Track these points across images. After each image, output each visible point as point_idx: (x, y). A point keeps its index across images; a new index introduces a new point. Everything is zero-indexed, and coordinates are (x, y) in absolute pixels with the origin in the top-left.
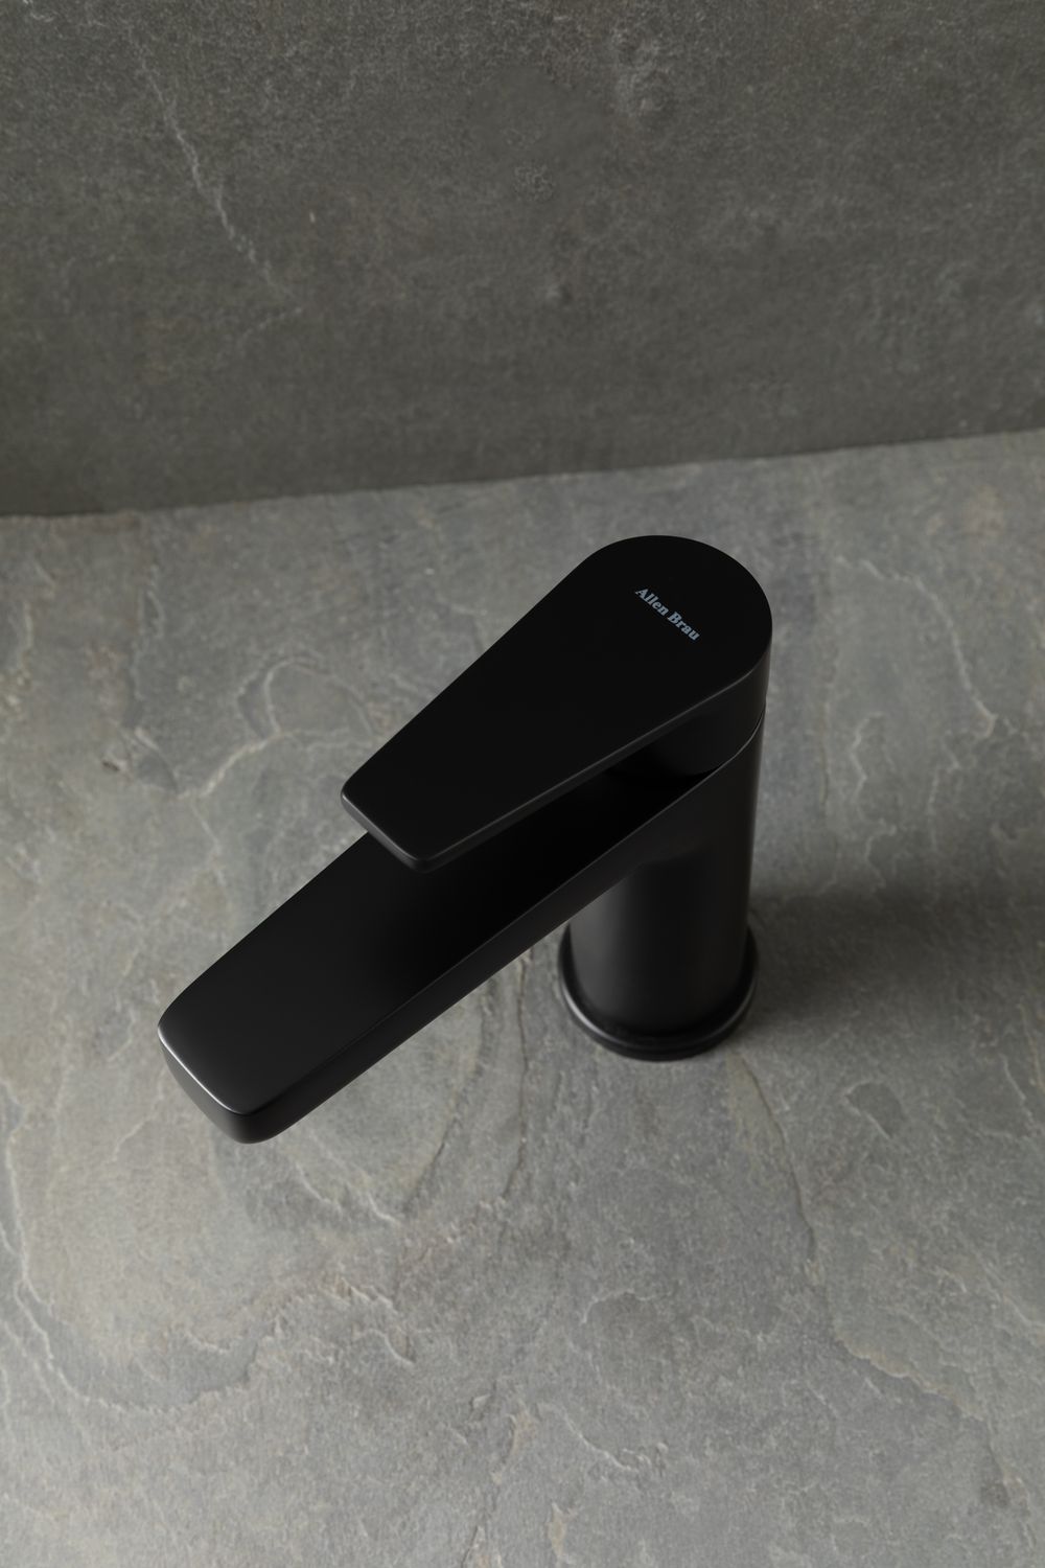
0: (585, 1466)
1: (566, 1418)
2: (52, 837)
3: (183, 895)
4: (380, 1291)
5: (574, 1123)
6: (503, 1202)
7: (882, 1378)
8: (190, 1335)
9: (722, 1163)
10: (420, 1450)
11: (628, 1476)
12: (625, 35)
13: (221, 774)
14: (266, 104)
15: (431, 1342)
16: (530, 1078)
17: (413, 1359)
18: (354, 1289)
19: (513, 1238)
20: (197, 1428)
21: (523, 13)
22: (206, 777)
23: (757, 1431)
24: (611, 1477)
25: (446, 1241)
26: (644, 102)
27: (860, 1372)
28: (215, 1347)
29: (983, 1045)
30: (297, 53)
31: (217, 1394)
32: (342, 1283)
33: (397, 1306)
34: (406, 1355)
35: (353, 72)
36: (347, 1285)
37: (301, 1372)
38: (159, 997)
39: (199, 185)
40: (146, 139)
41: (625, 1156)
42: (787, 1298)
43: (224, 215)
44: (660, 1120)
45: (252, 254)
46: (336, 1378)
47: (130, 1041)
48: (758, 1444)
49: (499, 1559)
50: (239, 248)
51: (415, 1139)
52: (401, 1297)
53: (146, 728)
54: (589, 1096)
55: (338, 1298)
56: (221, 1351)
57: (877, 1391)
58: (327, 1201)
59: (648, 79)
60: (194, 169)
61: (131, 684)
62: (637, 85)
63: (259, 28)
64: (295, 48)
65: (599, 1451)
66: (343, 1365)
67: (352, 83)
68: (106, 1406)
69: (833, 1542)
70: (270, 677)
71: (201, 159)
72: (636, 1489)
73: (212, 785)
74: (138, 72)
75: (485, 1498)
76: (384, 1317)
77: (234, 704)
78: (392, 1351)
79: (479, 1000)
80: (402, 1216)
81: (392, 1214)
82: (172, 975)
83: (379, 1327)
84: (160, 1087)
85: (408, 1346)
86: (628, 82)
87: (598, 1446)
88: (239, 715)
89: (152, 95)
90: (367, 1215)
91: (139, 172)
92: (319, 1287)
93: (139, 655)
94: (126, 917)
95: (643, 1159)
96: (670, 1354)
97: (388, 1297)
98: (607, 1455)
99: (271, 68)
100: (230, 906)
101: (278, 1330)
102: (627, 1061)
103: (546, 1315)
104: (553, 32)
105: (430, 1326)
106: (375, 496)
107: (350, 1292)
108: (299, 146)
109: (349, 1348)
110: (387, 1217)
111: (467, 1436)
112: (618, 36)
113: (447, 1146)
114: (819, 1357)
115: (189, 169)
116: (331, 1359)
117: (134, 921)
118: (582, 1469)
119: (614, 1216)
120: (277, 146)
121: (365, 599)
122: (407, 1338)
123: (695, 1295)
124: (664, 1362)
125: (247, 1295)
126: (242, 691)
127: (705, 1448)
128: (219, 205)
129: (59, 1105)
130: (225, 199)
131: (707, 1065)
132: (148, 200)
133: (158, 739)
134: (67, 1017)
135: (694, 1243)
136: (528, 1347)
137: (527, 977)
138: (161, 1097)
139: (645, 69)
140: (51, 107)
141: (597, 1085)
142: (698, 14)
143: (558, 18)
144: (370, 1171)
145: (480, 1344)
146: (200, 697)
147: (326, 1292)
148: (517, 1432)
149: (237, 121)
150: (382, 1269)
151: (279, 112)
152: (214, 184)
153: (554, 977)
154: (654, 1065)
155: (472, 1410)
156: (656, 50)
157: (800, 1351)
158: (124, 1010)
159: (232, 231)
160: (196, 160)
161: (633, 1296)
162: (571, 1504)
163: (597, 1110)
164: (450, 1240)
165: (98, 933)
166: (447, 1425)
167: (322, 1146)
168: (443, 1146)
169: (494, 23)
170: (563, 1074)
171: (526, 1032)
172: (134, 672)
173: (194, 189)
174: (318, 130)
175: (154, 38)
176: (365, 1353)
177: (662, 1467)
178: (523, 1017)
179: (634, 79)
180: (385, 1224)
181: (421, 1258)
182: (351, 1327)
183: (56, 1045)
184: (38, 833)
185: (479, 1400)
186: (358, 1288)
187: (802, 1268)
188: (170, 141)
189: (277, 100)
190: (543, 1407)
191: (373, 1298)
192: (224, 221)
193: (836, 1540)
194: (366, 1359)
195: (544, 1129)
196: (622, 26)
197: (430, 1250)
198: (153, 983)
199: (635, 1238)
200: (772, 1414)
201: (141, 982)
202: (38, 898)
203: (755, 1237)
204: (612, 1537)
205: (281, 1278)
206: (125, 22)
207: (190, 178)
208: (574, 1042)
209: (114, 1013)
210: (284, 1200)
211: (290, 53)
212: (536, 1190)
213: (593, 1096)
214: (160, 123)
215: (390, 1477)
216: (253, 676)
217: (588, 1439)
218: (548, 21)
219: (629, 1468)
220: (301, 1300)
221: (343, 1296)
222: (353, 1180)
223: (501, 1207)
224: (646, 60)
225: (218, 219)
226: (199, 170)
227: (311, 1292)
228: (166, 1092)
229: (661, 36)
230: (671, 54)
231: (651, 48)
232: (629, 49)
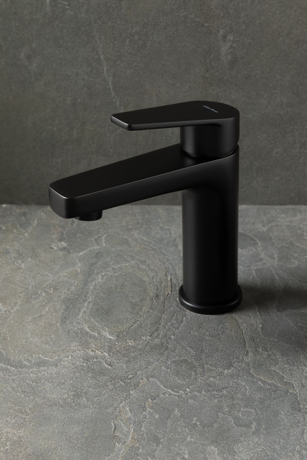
0: (161, 392)
1: (158, 382)
3: (66, 273)
4: (104, 352)
5: (176, 324)
6: (149, 338)
7: (264, 382)
8: (41, 356)
9: (222, 336)
10: (108, 384)
11: (175, 395)
12: (223, 32)
13: (85, 252)
14: (126, 48)
15: (118, 364)
16: (165, 315)
17: (111, 366)
18: (96, 351)
19: (151, 345)
20: (38, 374)
21: (196, 22)
23: (221, 389)
24: (169, 395)
25: (129, 344)
26: (229, 56)
27: (257, 380)
28: (48, 359)
30: (136, 30)
31: (46, 368)
32: (93, 349)
33: (109, 355)
34: (109, 365)
35: (150, 39)
36: (94, 350)
37: (74, 366)
38: (52, 291)
39: (106, 76)
40: (93, 57)
41: (191, 332)
42: (236, 363)
43: (111, 87)
44: (204, 326)
45: (118, 102)
46: (85, 368)
47: (41, 299)
48: (220, 392)
49: (128, 409)
50: (115, 100)
51: (125, 323)
52: (111, 354)
53: (65, 242)
54: (183, 320)
55: (91, 352)
56: (50, 360)
57: (262, 385)
58: (93, 333)
59: (229, 48)
60: (105, 69)
62: (227, 50)
63: (126, 21)
64: (135, 29)
65: (167, 389)
66: (89, 366)
67: (150, 43)
68: (10, 368)
69: (240, 414)
70: (105, 235)
71: (107, 66)
72: (177, 398)
73: (81, 253)
74: (93, 34)
75: (127, 396)
76: (104, 357)
77: (93, 239)
78: (105, 364)
79: (153, 298)
80: (116, 338)
81: (113, 337)
82: (58, 288)
83: (102, 359)
84: (47, 308)
85: (111, 363)
86: (224, 48)
87: (167, 388)
88: (94, 242)
89: (96, 42)
90: (105, 337)
91: (90, 69)
92: (85, 350)
94: (48, 276)
95: (197, 333)
96: (196, 371)
97: (107, 353)
98: (169, 390)
99: (129, 35)
100: (80, 276)
101: (70, 357)
102: (196, 314)
103: (157, 361)
104: (204, 29)
105: (119, 360)
107: (95, 351)
108: (134, 64)
109: (91, 362)
110: (112, 337)
111: (124, 383)
112: (221, 32)
113: (134, 325)
114: (244, 376)
115: (103, 70)
116: (85, 364)
117: (50, 277)
118: (160, 392)
119: (184, 343)
120: (128, 64)
121: (139, 223)
122: (111, 362)
123: (207, 361)
124: (193, 373)
125: (62, 349)
126: (96, 237)
127: (203, 391)
128: (110, 84)
130: (112, 82)
131: (222, 316)
132: (91, 79)
133: (68, 244)
135: (209, 350)
136: (149, 367)
137: (169, 295)
138: (47, 310)
139: (229, 44)
140: (69, 44)
141: (185, 318)
142: (243, 26)
143: (206, 25)
144: (108, 328)
145: (134, 365)
146: (83, 238)
147: (88, 351)
148: (141, 384)
149: (118, 54)
150: (106, 348)
151: (130, 51)
152: (110, 75)
153: (177, 296)
154: (205, 315)
155: (128, 378)
156: (232, 38)
157: (239, 375)
158: (41, 293)
159: (113, 93)
160: (106, 66)
161: (186, 359)
162: (155, 399)
163: (184, 322)
164: (130, 344)
166: (119, 380)
167: (95, 322)
168: (133, 325)
169: (188, 24)
170: (175, 315)
171: (166, 306)
173: (104, 77)
174: (140, 59)
175: (99, 22)
176: (96, 364)
177: (187, 394)
178: (165, 303)
179: (226, 48)
180: (111, 339)
181: (121, 346)
182: (93, 358)
184: (26, 259)
185: (130, 376)
186: (98, 350)
187: (243, 358)
188: (99, 59)
189: (129, 47)
190: (151, 379)
191: (102, 353)
192: (111, 90)
193: (241, 414)
194: (96, 365)
195: (166, 325)
196: (223, 29)
197: (123, 345)
198: (52, 289)
199: (190, 348)
200: (226, 386)
201: (48, 288)
203: (229, 351)
204: (167, 407)
205: (74, 347)
206: (92, 16)
207: (103, 73)
208: (180, 309)
209: (38, 294)
210: (79, 332)
211: (134, 31)
212: (160, 336)
213: (184, 320)
214: (97, 52)
215: (97, 389)
216: (100, 235)
217: (164, 387)
218: (203, 25)
219: (176, 393)
220: (79, 352)
221: (92, 352)
222: (102, 330)
223: (148, 339)
224: (229, 41)
225: (110, 89)
226: (106, 70)
227: (83, 351)
228: (49, 309)
229: (233, 33)
230: (236, 40)
231: (230, 37)
232: (224, 37)
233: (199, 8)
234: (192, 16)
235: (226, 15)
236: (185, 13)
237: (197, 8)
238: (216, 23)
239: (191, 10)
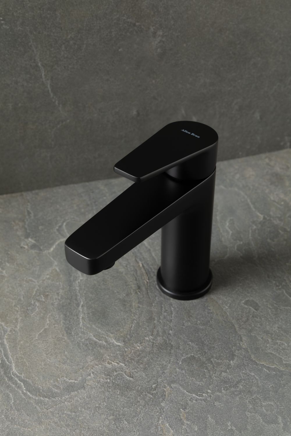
0: (188, 399)
1: (180, 387)
2: (8, 265)
3: (47, 275)
4: (120, 362)
5: (168, 317)
6: (152, 337)
7: (268, 368)
8: (66, 379)
9: (212, 322)
10: (139, 400)
11: (201, 400)
12: (154, 29)
13: (54, 247)
14: (62, 53)
15: (137, 373)
16: (154, 308)
17: (132, 378)
18: (112, 362)
19: (156, 345)
20: (71, 402)
21: (128, 22)
22: (50, 248)
23: (236, 385)
24: (196, 400)
25: (137, 348)
26: (159, 50)
27: (262, 367)
28: (73, 381)
29: (277, 288)
30: (71, 37)
31: (76, 392)
32: (109, 361)
33: (126, 365)
34: (130, 377)
35: (85, 42)
36: (110, 361)
37: (100, 384)
38: (44, 299)
39: (44, 80)
40: (31, 65)
41: (184, 323)
42: (237, 352)
43: (50, 90)
44: (192, 314)
45: (57, 102)
46: (111, 385)
47: (37, 310)
48: (237, 388)
49: (167, 425)
50: (53, 100)
51: (124, 324)
52: (126, 363)
53: (32, 238)
54: (171, 310)
55: (108, 365)
56: (76, 382)
57: (268, 371)
58: (101, 342)
59: (159, 42)
60: (43, 75)
61: (26, 229)
62: (157, 44)
63: (61, 29)
64: (70, 35)
65: (191, 394)
66: (112, 381)
67: (85, 46)
68: (43, 399)
70: (65, 224)
71: (45, 71)
72: (204, 402)
73: (52, 249)
74: (30, 44)
75: (160, 410)
76: (122, 368)
77: (55, 231)
78: (126, 376)
79: (136, 291)
80: (123, 343)
81: (120, 343)
82: (47, 293)
83: (121, 371)
84: (48, 320)
85: (131, 374)
87: (191, 393)
88: (57, 233)
89: (33, 51)
90: (113, 344)
91: (29, 76)
92: (102, 363)
93: (27, 223)
94: (33, 281)
95: (189, 323)
96: (207, 369)
97: (122, 363)
98: (194, 395)
99: (64, 42)
100: (61, 276)
101: (92, 375)
102: (180, 301)
103: (169, 363)
104: (136, 28)
105: (136, 369)
106: (87, 184)
107: (111, 363)
108: (70, 67)
109: (113, 377)
110: (119, 344)
111: (152, 395)
112: (152, 29)
113: (133, 325)
114: (249, 365)
115: (41, 75)
116: (109, 380)
117: (35, 282)
118: (187, 399)
119: (184, 337)
120: (65, 67)
121: (88, 205)
122: (130, 373)
123: (211, 354)
124: (205, 371)
125: (81, 367)
126: (57, 228)
127: (222, 390)
128: (49, 86)
129: (18, 327)
130: (50, 85)
131: (203, 300)
132: (30, 85)
133: (35, 240)
134: (18, 306)
135: (208, 341)
136: (165, 371)
137: (148, 285)
138: (48, 322)
139: (159, 39)
140: (7, 56)
141: (173, 307)
142: (172, 22)
143: (137, 24)
144: (112, 333)
145: (151, 372)
146: (46, 230)
147: (104, 364)
148: (166, 393)
149: (55, 59)
150: (119, 357)
151: (66, 56)
152: (48, 80)
153: (156, 284)
154: (188, 301)
155: (152, 388)
156: (161, 33)
157: (244, 364)
158: (34, 303)
159: (52, 95)
160: (43, 72)
161: (193, 356)
162: (186, 408)
163: (174, 313)
164: (138, 348)
165: (24, 286)
166: (146, 393)
167: (97, 329)
168: (132, 326)
169: (121, 26)
170: (163, 306)
171: (150, 297)
172: (26, 226)
173: (43, 81)
174: (75, 61)
175: (35, 33)
176: (118, 378)
177: (211, 396)
178: (149, 294)
179: (156, 42)
180: (119, 346)
181: (131, 352)
182: (113, 372)
183: (16, 313)
184: (4, 264)
185: (154, 386)
186: (113, 362)
187: (240, 344)
188: (37, 66)
189: (65, 52)
190: (172, 385)
191: (118, 364)
192: (50, 91)
193: (264, 409)
194: (119, 379)
195: (160, 319)
196: (153, 26)
197: (133, 351)
198: (42, 296)
199: (191, 342)
200: (239, 380)
201: (38, 296)
202: (6, 279)
203: (225, 338)
204: (200, 415)
205: (90, 362)
206: (27, 28)
207: (41, 77)
208: (164, 298)
209: (32, 304)
210: (88, 343)
211: (69, 37)
212: (160, 334)
213: (172, 310)
214: (35, 60)
215: (131, 407)
216: (60, 224)
217: (188, 392)
218: (135, 25)
219: (201, 397)
220: (97, 367)
221: (109, 364)
222: (108, 336)
223: (151, 338)
224: (159, 36)
225: (48, 90)
226: (45, 75)
227: (100, 364)
228: (49, 321)
229: (162, 29)
230: (165, 34)
231: (160, 33)
232: (155, 33)
233: (131, 10)
234: (125, 18)
235: (156, 14)
236: (118, 16)
237: (129, 10)
238: (146, 21)
239: (123, 12)
